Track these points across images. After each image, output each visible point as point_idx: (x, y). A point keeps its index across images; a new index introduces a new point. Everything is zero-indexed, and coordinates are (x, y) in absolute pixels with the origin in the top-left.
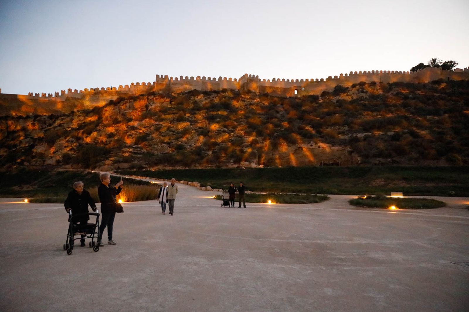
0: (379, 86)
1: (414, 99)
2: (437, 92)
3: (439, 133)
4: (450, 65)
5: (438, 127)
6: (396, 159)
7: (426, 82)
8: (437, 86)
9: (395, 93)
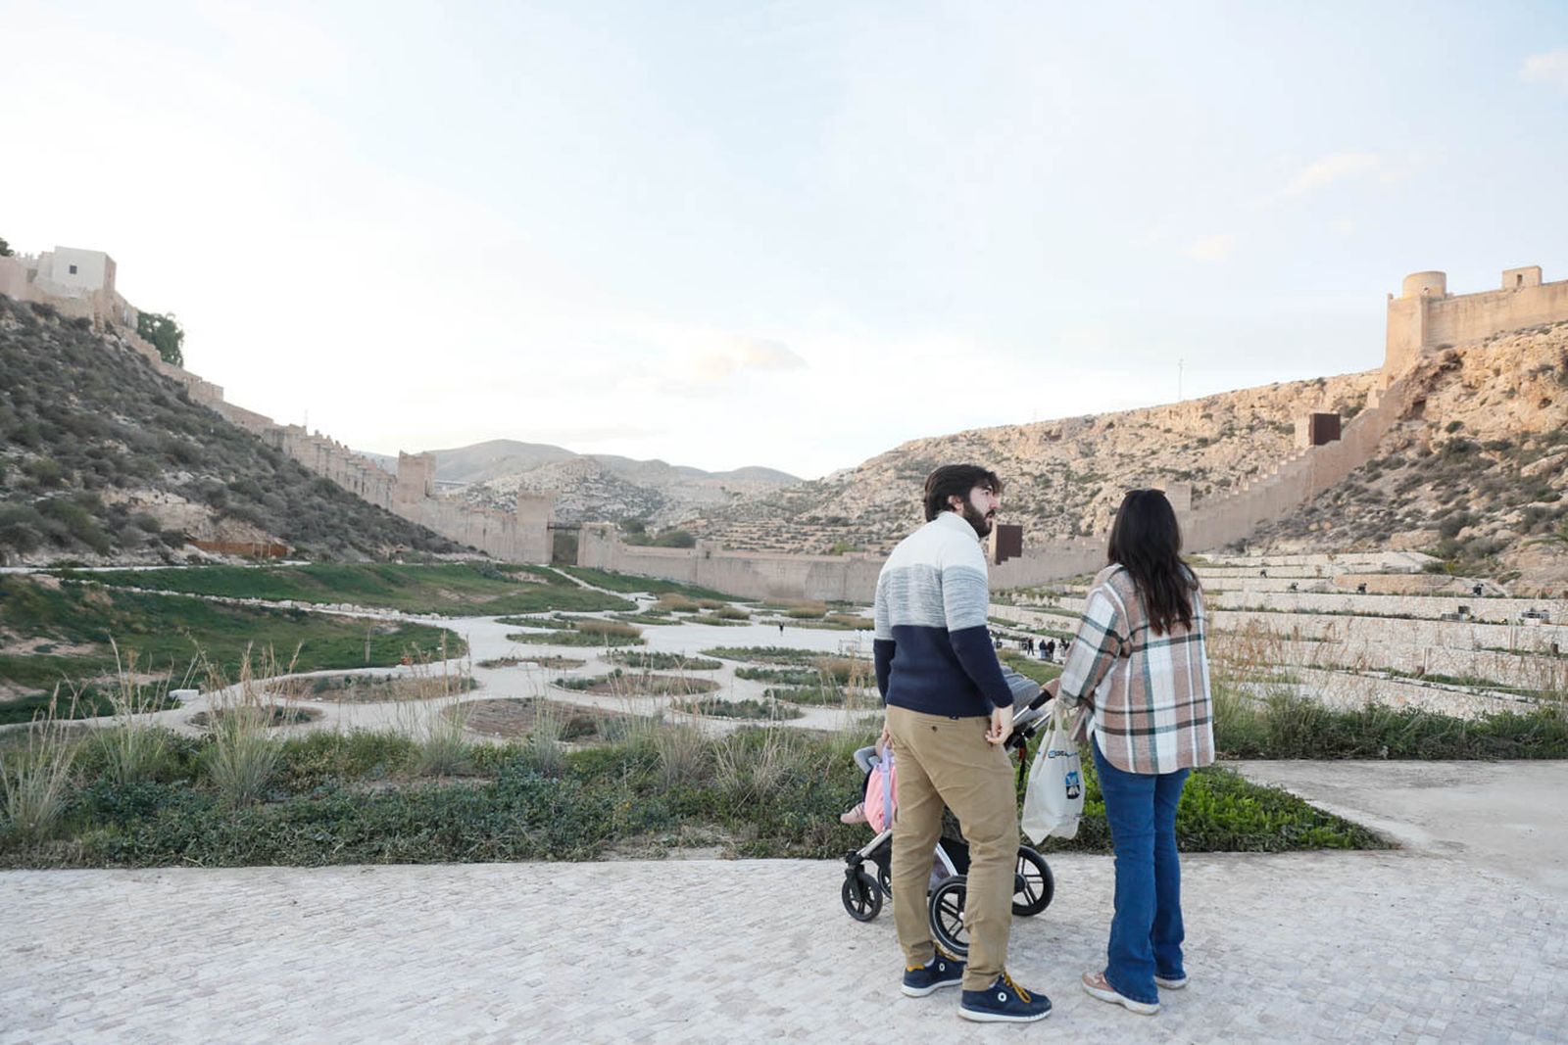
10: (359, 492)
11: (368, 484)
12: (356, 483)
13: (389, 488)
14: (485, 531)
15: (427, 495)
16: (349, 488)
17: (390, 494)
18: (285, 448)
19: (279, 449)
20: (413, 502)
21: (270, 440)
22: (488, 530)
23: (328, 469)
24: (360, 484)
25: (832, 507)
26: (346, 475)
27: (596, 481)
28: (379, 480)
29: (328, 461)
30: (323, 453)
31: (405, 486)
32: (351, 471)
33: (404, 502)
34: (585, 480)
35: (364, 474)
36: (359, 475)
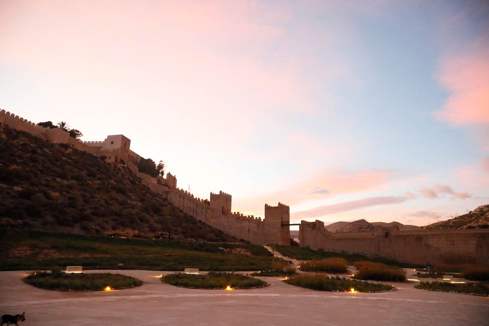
0: (4, 129)
1: (42, 155)
2: (64, 156)
3: (70, 199)
4: (76, 134)
5: (68, 192)
6: (28, 220)
7: (55, 142)
8: (63, 149)
9: (21, 143)
10: (195, 216)
11: (198, 211)
12: (194, 211)
13: (206, 212)
14: (249, 230)
15: (223, 213)
16: (191, 214)
17: (207, 215)
18: (169, 199)
19: (166, 199)
20: (216, 218)
21: (164, 196)
22: (250, 230)
23: (183, 206)
24: (195, 211)
25: (480, 221)
26: (190, 208)
27: (366, 228)
28: (202, 208)
29: (184, 202)
30: (182, 199)
31: (213, 210)
32: (192, 205)
33: (212, 218)
34: (362, 228)
35: (197, 206)
36: (195, 207)
